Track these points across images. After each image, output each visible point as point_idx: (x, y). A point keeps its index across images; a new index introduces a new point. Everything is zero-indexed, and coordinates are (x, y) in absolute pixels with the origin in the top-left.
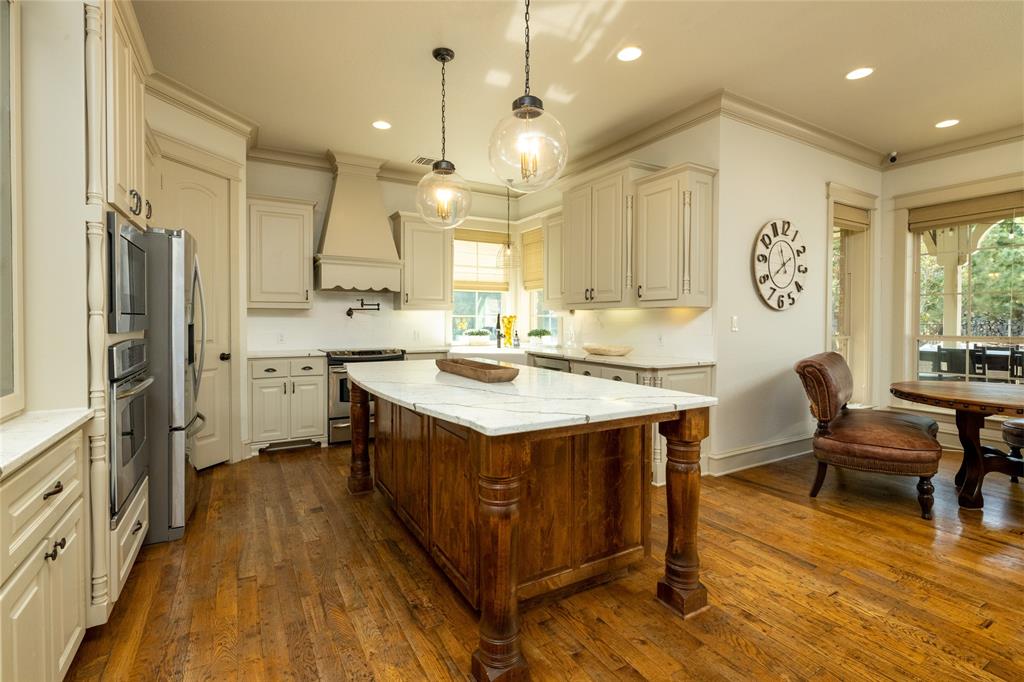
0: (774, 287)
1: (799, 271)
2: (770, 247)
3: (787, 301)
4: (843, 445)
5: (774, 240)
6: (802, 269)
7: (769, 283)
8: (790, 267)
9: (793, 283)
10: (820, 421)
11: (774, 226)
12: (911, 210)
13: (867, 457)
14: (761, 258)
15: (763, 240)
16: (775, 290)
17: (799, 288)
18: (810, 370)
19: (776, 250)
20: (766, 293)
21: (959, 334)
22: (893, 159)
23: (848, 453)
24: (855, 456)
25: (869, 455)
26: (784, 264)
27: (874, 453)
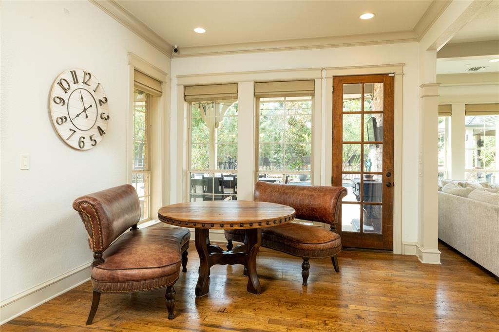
0: (75, 129)
1: (102, 118)
2: (69, 92)
3: (88, 143)
4: (110, 272)
5: (73, 87)
6: (105, 116)
7: (68, 125)
8: (91, 112)
9: (96, 127)
10: (96, 252)
11: (74, 74)
12: (186, 87)
13: (128, 281)
14: (58, 100)
15: (60, 84)
16: (75, 131)
17: (101, 132)
18: (85, 205)
19: (76, 96)
20: (65, 134)
21: (216, 168)
22: (176, 50)
23: (114, 279)
24: (119, 281)
25: (128, 278)
26: (85, 110)
27: (132, 276)
